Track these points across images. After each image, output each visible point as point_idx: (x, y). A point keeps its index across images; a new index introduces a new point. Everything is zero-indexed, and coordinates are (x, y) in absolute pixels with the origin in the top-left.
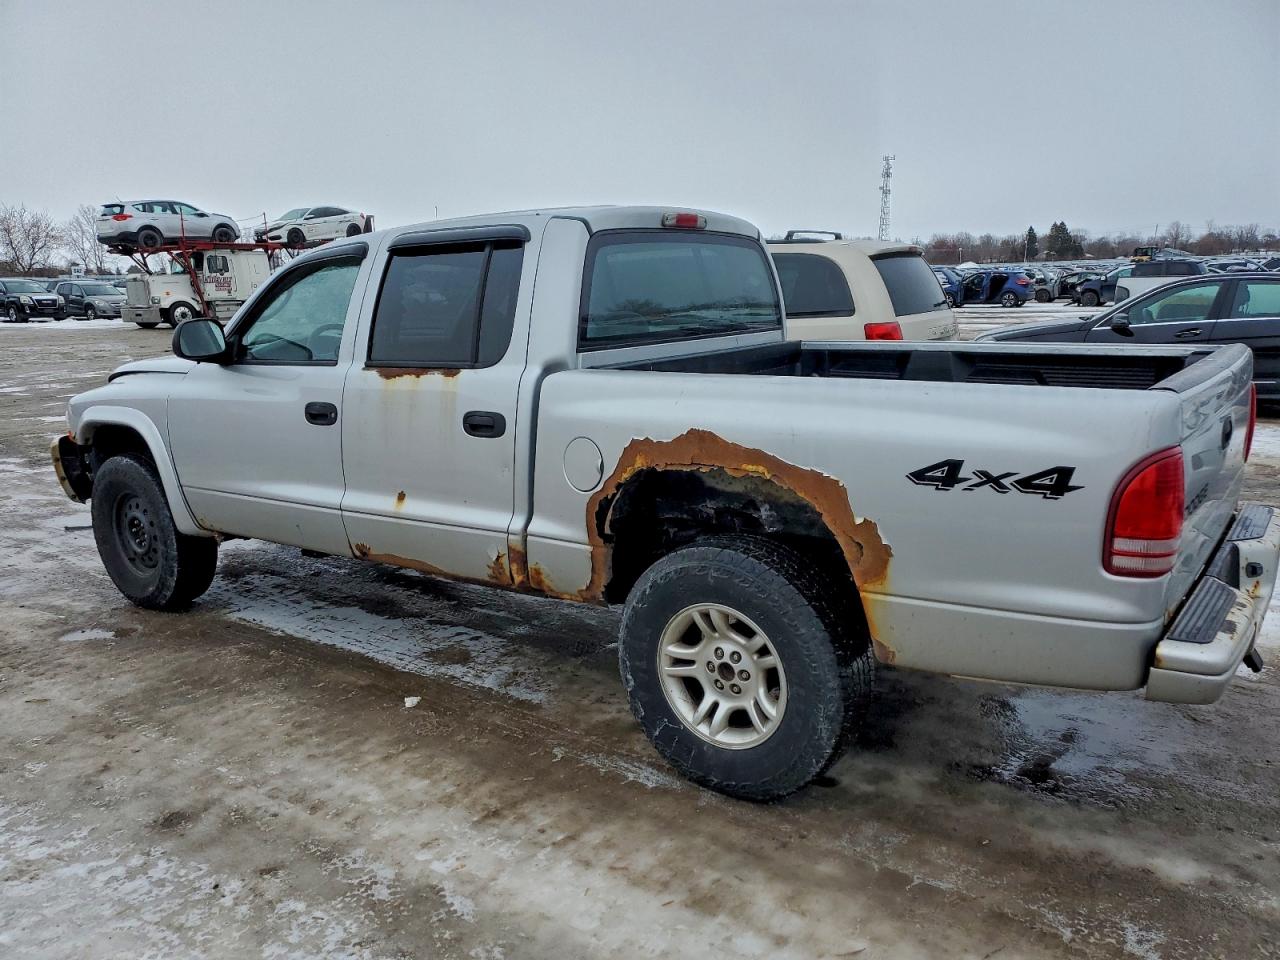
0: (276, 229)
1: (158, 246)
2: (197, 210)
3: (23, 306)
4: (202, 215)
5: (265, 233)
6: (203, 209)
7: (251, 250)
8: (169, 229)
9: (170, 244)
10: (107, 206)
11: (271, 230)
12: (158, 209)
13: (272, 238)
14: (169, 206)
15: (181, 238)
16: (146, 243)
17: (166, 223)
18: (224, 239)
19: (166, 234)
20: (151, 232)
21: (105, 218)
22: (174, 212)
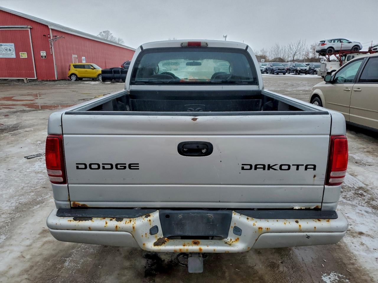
0: (376, 46)
1: (332, 53)
2: (348, 41)
3: (297, 70)
4: (350, 42)
5: (372, 47)
6: (350, 40)
7: (366, 53)
8: (338, 48)
9: (336, 52)
10: (321, 41)
11: (374, 47)
12: (336, 41)
13: (374, 49)
14: (340, 40)
15: (340, 50)
16: (329, 53)
17: (337, 46)
18: (355, 50)
19: (336, 49)
20: (331, 49)
21: (319, 45)
22: (341, 42)
